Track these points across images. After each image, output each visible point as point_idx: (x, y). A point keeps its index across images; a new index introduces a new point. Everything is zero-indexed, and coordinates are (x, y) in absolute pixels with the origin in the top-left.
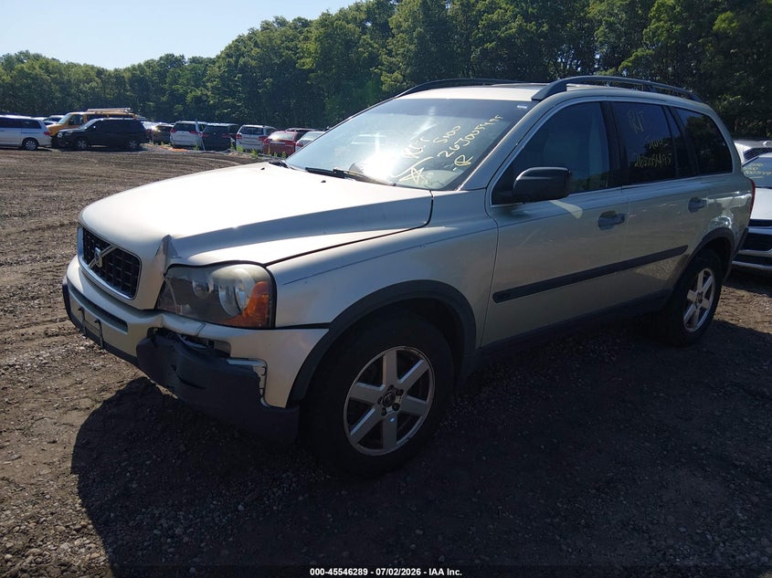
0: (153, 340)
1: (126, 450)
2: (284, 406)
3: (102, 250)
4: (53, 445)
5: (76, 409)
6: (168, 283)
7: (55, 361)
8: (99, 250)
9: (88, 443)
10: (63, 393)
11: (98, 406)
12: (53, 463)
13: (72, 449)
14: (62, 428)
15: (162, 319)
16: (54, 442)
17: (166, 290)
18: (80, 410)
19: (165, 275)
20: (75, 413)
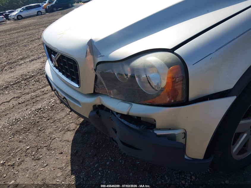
0: (98, 113)
1: (95, 155)
2: (202, 158)
3: (55, 56)
4: (61, 155)
5: (69, 130)
6: (99, 75)
7: (57, 104)
8: (54, 56)
9: (77, 152)
10: (62, 121)
11: (78, 127)
12: (63, 168)
13: (70, 157)
14: (64, 143)
15: (100, 99)
16: (62, 153)
17: (98, 80)
18: (71, 131)
19: (95, 70)
20: (69, 133)
